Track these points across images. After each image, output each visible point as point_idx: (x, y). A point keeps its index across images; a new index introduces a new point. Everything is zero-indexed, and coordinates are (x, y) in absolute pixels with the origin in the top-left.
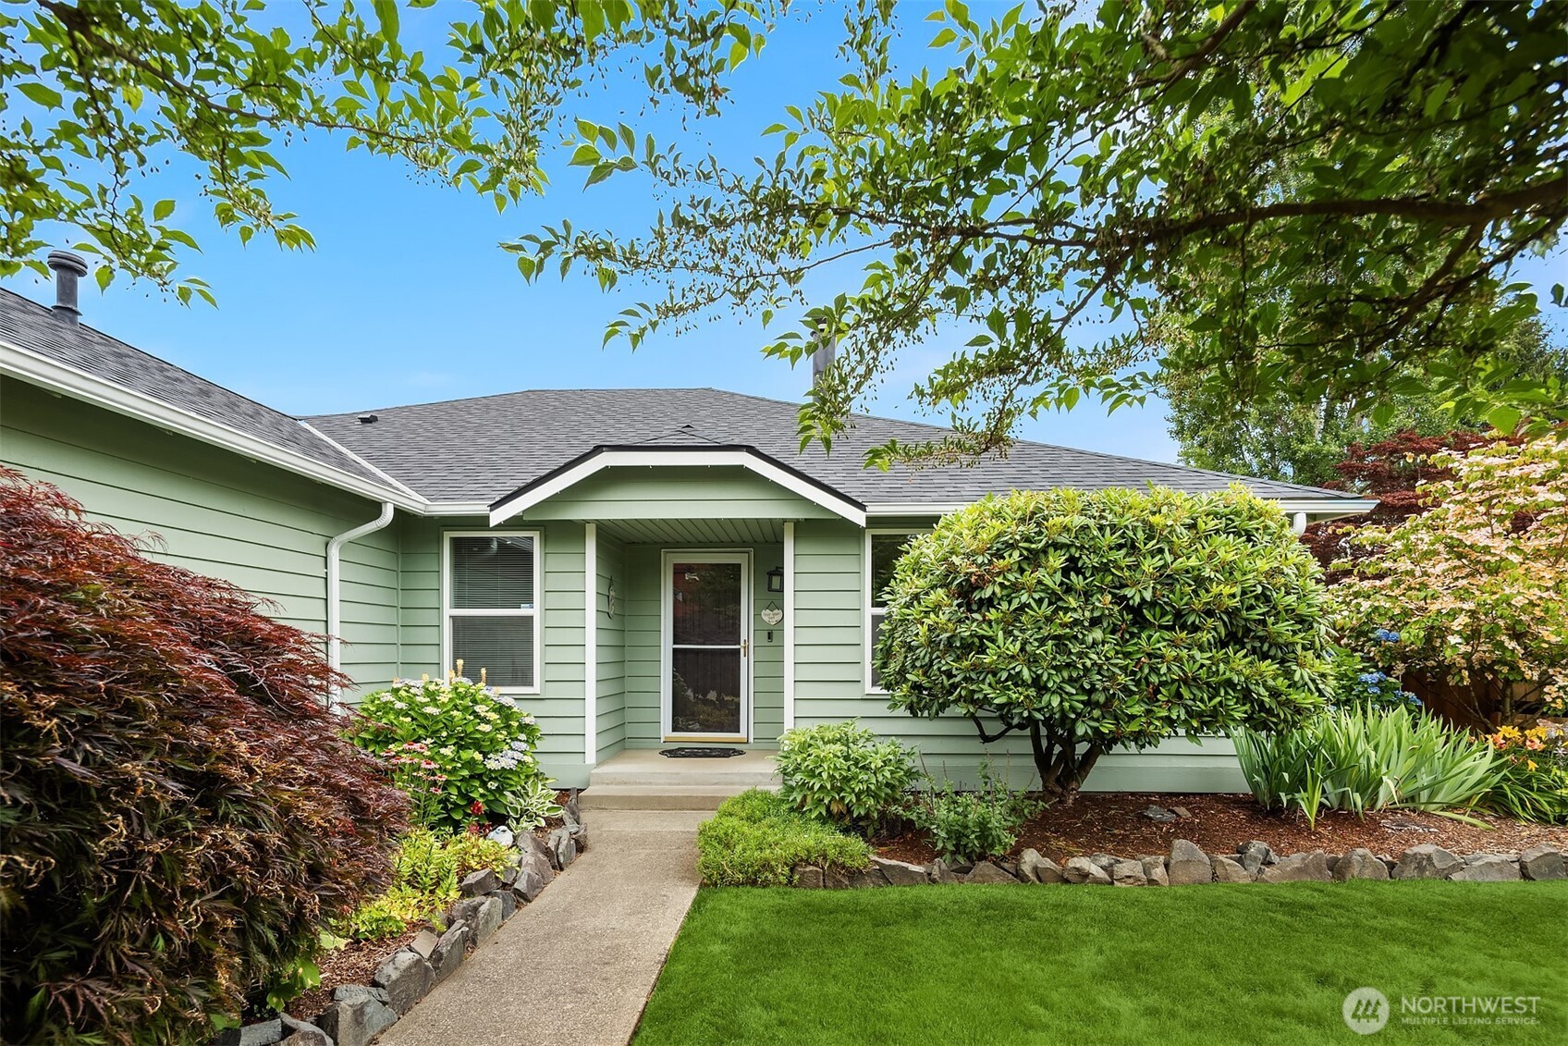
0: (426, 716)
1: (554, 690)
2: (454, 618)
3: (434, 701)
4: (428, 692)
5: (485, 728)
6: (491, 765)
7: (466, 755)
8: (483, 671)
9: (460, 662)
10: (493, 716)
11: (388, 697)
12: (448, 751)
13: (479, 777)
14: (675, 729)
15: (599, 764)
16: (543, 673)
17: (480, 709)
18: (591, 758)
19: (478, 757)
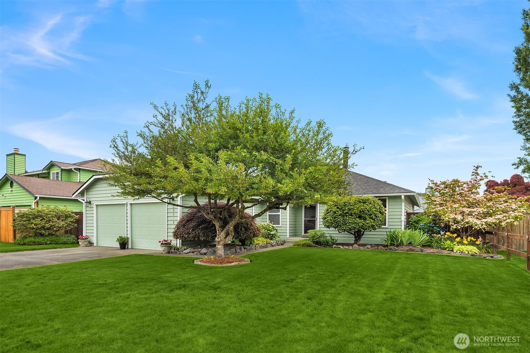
0: (264, 227)
1: (283, 226)
2: (269, 215)
3: (265, 225)
4: (264, 224)
5: (270, 228)
6: (271, 233)
7: (268, 232)
8: (273, 222)
9: (269, 221)
10: (271, 227)
11: (260, 225)
12: (266, 231)
13: (269, 234)
14: (304, 234)
15: (289, 237)
16: (281, 223)
17: (270, 226)
18: (288, 236)
19: (270, 232)
